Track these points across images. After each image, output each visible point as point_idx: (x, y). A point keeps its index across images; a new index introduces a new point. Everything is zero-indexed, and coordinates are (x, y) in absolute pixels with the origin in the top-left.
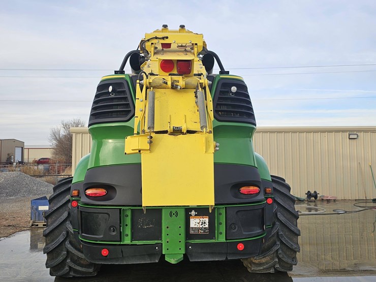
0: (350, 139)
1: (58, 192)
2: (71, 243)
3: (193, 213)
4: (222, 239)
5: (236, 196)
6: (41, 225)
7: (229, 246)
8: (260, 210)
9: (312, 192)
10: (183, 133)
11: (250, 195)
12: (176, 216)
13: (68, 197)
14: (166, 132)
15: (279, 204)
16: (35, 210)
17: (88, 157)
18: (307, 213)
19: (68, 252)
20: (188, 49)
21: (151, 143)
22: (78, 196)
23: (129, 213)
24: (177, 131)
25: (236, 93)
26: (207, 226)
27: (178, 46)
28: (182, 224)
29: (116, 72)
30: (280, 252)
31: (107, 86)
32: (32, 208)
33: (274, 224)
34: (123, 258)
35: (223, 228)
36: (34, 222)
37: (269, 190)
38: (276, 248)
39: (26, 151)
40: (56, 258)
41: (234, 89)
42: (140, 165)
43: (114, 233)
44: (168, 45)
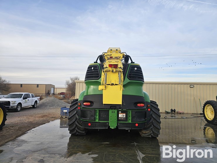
0: (190, 87)
1: (73, 104)
2: (77, 122)
3: (120, 112)
4: (130, 122)
5: (135, 107)
6: (64, 117)
7: (133, 124)
8: (144, 113)
9: (173, 109)
10: (114, 85)
11: (141, 107)
12: (114, 113)
13: (76, 106)
14: (109, 84)
15: (153, 111)
16: (62, 112)
17: (84, 91)
18: (171, 117)
19: (76, 125)
20: (118, 58)
21: (105, 87)
22: (80, 105)
23: (98, 111)
24: (112, 84)
25: (136, 70)
26: (125, 117)
27: (115, 57)
28: (116, 115)
29: (95, 62)
30: (153, 129)
31: (91, 67)
32: (61, 111)
33: (151, 119)
34: (96, 127)
35: (130, 118)
36: (62, 116)
37: (149, 106)
38: (151, 127)
39: (55, 89)
40: (72, 127)
41: (136, 69)
42: (102, 95)
43: (93, 118)
44: (112, 57)
